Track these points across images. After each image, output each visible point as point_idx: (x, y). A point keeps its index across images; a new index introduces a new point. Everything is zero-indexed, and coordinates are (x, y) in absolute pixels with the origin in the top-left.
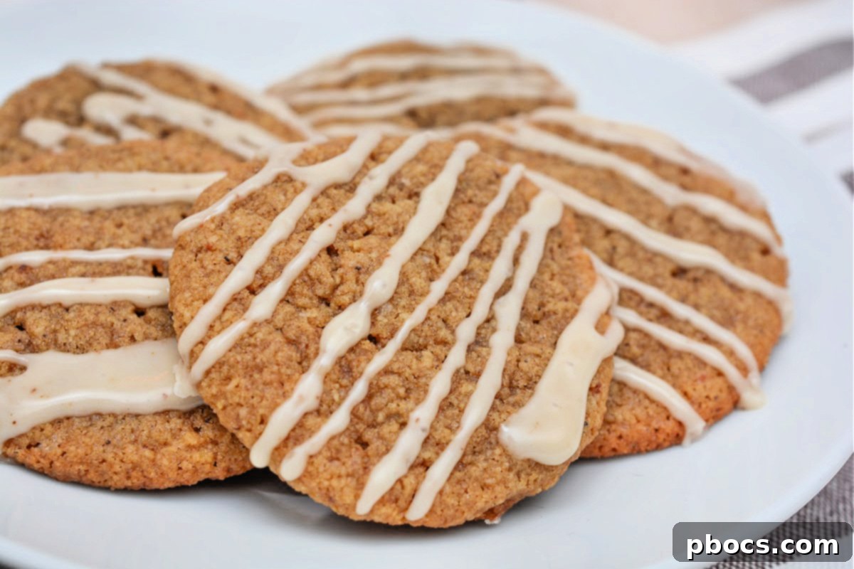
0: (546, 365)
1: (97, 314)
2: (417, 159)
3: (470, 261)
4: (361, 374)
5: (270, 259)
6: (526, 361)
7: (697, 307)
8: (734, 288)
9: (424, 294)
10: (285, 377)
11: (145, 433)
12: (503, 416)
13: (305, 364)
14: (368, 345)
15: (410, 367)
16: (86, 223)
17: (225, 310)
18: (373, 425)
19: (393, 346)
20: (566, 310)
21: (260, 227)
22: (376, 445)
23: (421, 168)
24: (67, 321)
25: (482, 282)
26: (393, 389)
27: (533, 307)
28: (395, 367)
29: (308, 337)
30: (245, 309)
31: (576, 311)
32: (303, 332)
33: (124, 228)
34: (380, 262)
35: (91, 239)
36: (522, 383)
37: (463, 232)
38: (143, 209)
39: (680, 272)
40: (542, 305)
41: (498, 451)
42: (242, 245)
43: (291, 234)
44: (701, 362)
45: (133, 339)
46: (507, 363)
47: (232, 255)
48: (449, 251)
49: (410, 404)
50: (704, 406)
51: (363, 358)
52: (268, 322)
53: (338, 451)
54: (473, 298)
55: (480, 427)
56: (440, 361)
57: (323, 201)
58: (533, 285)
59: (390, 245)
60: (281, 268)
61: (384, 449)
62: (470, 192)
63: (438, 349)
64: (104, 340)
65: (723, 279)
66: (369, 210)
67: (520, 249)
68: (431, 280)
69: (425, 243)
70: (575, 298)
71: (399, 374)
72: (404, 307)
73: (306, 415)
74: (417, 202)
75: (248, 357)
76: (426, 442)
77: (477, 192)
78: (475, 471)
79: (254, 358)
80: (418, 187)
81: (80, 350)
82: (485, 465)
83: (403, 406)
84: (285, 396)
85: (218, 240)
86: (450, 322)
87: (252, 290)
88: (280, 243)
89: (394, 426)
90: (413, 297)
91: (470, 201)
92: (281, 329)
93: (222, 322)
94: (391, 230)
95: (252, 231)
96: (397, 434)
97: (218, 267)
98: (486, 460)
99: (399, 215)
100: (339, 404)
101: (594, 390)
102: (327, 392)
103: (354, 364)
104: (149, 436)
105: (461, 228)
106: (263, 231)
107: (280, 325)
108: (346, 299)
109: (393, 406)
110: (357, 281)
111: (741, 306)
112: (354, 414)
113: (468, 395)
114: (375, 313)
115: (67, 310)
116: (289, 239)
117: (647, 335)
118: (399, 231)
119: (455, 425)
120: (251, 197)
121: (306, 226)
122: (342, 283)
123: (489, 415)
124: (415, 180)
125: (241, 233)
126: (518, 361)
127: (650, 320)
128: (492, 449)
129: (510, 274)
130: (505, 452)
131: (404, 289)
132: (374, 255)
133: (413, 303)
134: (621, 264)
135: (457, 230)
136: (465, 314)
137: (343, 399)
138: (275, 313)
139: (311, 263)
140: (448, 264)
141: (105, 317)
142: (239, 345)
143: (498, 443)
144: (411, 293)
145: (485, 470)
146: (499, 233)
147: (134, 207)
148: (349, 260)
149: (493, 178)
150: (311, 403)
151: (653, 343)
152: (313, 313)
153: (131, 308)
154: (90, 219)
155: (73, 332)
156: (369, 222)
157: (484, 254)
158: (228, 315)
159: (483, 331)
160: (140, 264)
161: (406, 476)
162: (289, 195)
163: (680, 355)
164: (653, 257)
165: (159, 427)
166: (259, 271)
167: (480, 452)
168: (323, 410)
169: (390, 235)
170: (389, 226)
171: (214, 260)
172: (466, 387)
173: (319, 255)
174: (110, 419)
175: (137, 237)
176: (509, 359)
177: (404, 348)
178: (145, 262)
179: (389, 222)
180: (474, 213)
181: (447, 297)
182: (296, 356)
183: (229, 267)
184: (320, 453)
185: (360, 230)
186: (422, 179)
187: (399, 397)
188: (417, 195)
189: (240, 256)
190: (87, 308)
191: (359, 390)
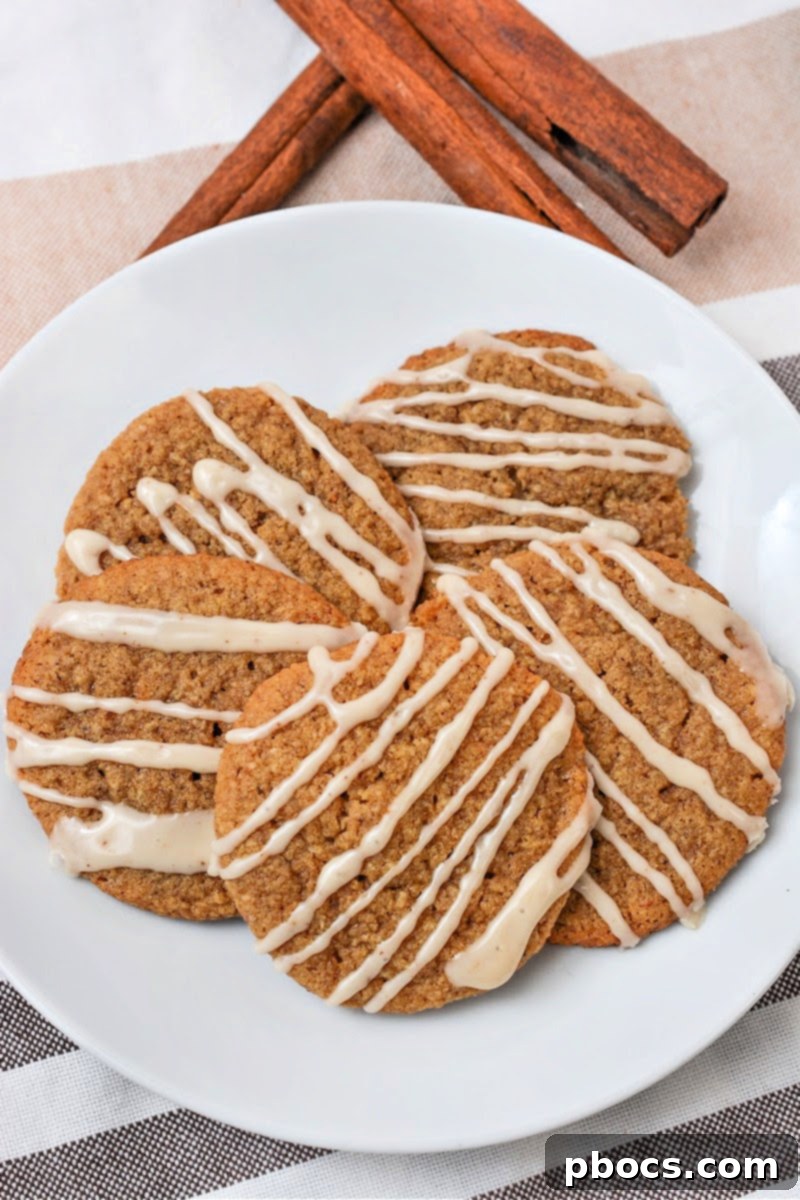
0: (504, 903)
1: (160, 780)
2: (444, 691)
3: (466, 800)
4: (344, 910)
5: (293, 798)
6: (487, 901)
7: (668, 831)
8: (710, 815)
9: (413, 841)
10: (284, 904)
11: (183, 890)
12: (453, 952)
13: (303, 893)
14: (356, 885)
15: (385, 907)
16: (167, 670)
17: (250, 837)
18: (347, 946)
19: (376, 887)
20: (540, 847)
21: (289, 767)
22: (345, 962)
23: (444, 704)
24: (138, 782)
25: (470, 823)
26: (368, 924)
27: (511, 844)
28: (373, 907)
29: (309, 874)
30: (264, 842)
31: (549, 847)
32: (306, 867)
33: (196, 680)
34: (380, 816)
35: (169, 689)
36: (479, 919)
37: (466, 771)
38: (216, 656)
39: (667, 789)
40: (520, 841)
41: (441, 979)
42: (273, 779)
43: (314, 777)
44: (652, 889)
45: (184, 807)
46: (470, 905)
47: (263, 786)
48: (449, 792)
49: (379, 938)
50: (642, 927)
51: (349, 897)
52: (281, 854)
53: (317, 964)
54: (457, 841)
55: (432, 961)
56: (413, 899)
57: (347, 744)
58: (516, 823)
59: (393, 795)
60: (299, 810)
61: (352, 967)
62: (483, 731)
63: (413, 889)
64: (163, 806)
65: (703, 804)
66: (385, 755)
67: (513, 790)
68: (425, 822)
69: (427, 790)
70: (552, 832)
71: (374, 913)
72: (392, 857)
73: (296, 936)
74: (432, 741)
75: (259, 882)
76: (386, 967)
77: (490, 730)
78: (419, 989)
79: (264, 885)
80: (437, 725)
81: (145, 809)
82: (430, 987)
83: (373, 938)
84: (283, 919)
85: (256, 769)
86: (432, 862)
87: (274, 823)
88: (302, 786)
89: (364, 952)
90: (402, 845)
91: (481, 740)
92: (289, 862)
93: (245, 847)
94: (399, 777)
95: (282, 769)
96: (365, 957)
97: (250, 796)
98: (431, 984)
99: (410, 760)
100: (324, 931)
101: (540, 927)
102: (315, 919)
103: (341, 900)
104: (187, 893)
105: (465, 768)
106: (292, 770)
107: (289, 857)
108: (346, 845)
109: (365, 938)
110: (358, 831)
111: (709, 836)
112: (335, 939)
113: (429, 932)
114: (366, 862)
115: (138, 769)
116: (309, 784)
117: (616, 851)
118: (406, 777)
119: (411, 957)
120: (289, 726)
121: (328, 769)
122: (345, 830)
123: (442, 951)
124: (435, 719)
125: (274, 768)
126: (481, 899)
127: (624, 836)
128: (439, 976)
129: (496, 814)
130: (446, 981)
131: (396, 841)
132: (376, 809)
133: (401, 852)
134: (618, 774)
135: (462, 769)
136: (445, 856)
137: (327, 926)
138: (287, 849)
139: (324, 812)
140: (443, 807)
141: (167, 784)
142: (254, 871)
143: (443, 972)
144: (402, 842)
145: (428, 991)
146: (499, 772)
147: (209, 653)
148: (355, 810)
149: (511, 710)
150: (301, 927)
151: (619, 860)
152: (317, 850)
153: (188, 775)
154: (169, 665)
155: (140, 793)
156: (381, 767)
157: (479, 794)
158: (251, 843)
159: (458, 871)
160: (203, 726)
161: (365, 989)
162: (321, 734)
163: (638, 877)
164: (648, 770)
165: (195, 887)
166: (281, 811)
167: (428, 977)
168: (309, 932)
169: (398, 782)
170: (398, 773)
171: (249, 787)
172: (428, 925)
173: (332, 804)
174: (158, 876)
175: (205, 692)
176: (472, 902)
177: (386, 889)
178: (208, 722)
179: (399, 769)
180: (481, 753)
181: (434, 841)
182: (296, 887)
183: (260, 797)
184: (302, 964)
185: (372, 775)
186: (442, 718)
187: (371, 931)
188: (436, 732)
189: (270, 789)
190: (153, 773)
191: (340, 922)
